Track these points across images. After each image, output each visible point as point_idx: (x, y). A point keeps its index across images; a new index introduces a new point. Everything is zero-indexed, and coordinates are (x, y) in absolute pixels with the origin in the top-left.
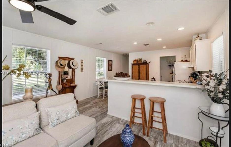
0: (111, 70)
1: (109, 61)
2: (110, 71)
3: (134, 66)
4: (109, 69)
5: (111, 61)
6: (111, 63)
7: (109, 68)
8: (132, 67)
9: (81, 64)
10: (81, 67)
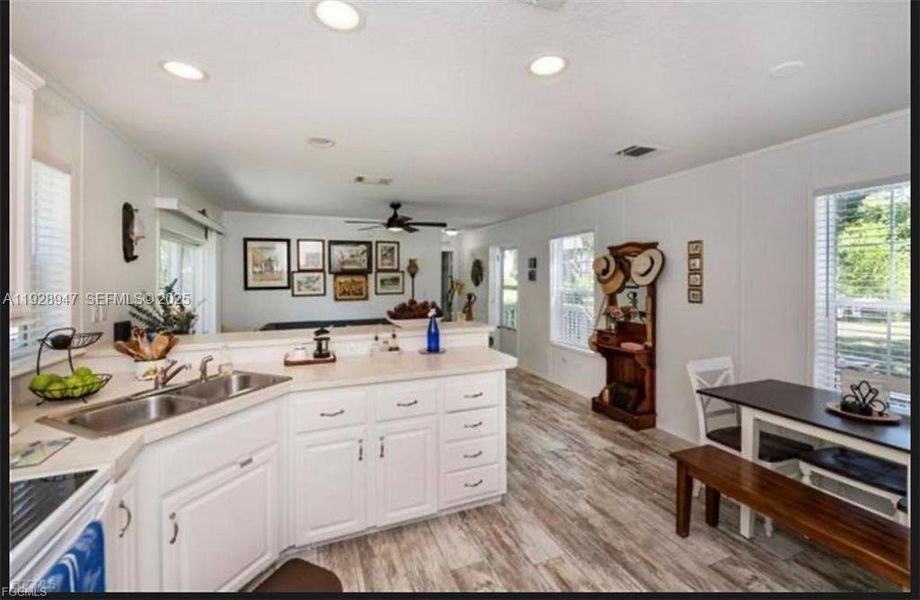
9: (689, 265)
10: (692, 276)
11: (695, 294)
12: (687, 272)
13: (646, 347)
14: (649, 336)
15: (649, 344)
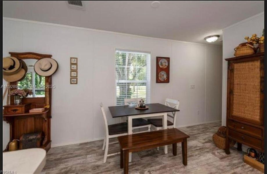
0: (167, 81)
1: (158, 59)
2: (161, 82)
3: (236, 66)
4: (160, 78)
5: (165, 60)
6: (167, 64)
7: (159, 75)
8: (231, 70)
9: (71, 68)
10: (72, 73)
11: (74, 80)
12: (70, 70)
13: (46, 109)
14: (48, 103)
15: (48, 107)
